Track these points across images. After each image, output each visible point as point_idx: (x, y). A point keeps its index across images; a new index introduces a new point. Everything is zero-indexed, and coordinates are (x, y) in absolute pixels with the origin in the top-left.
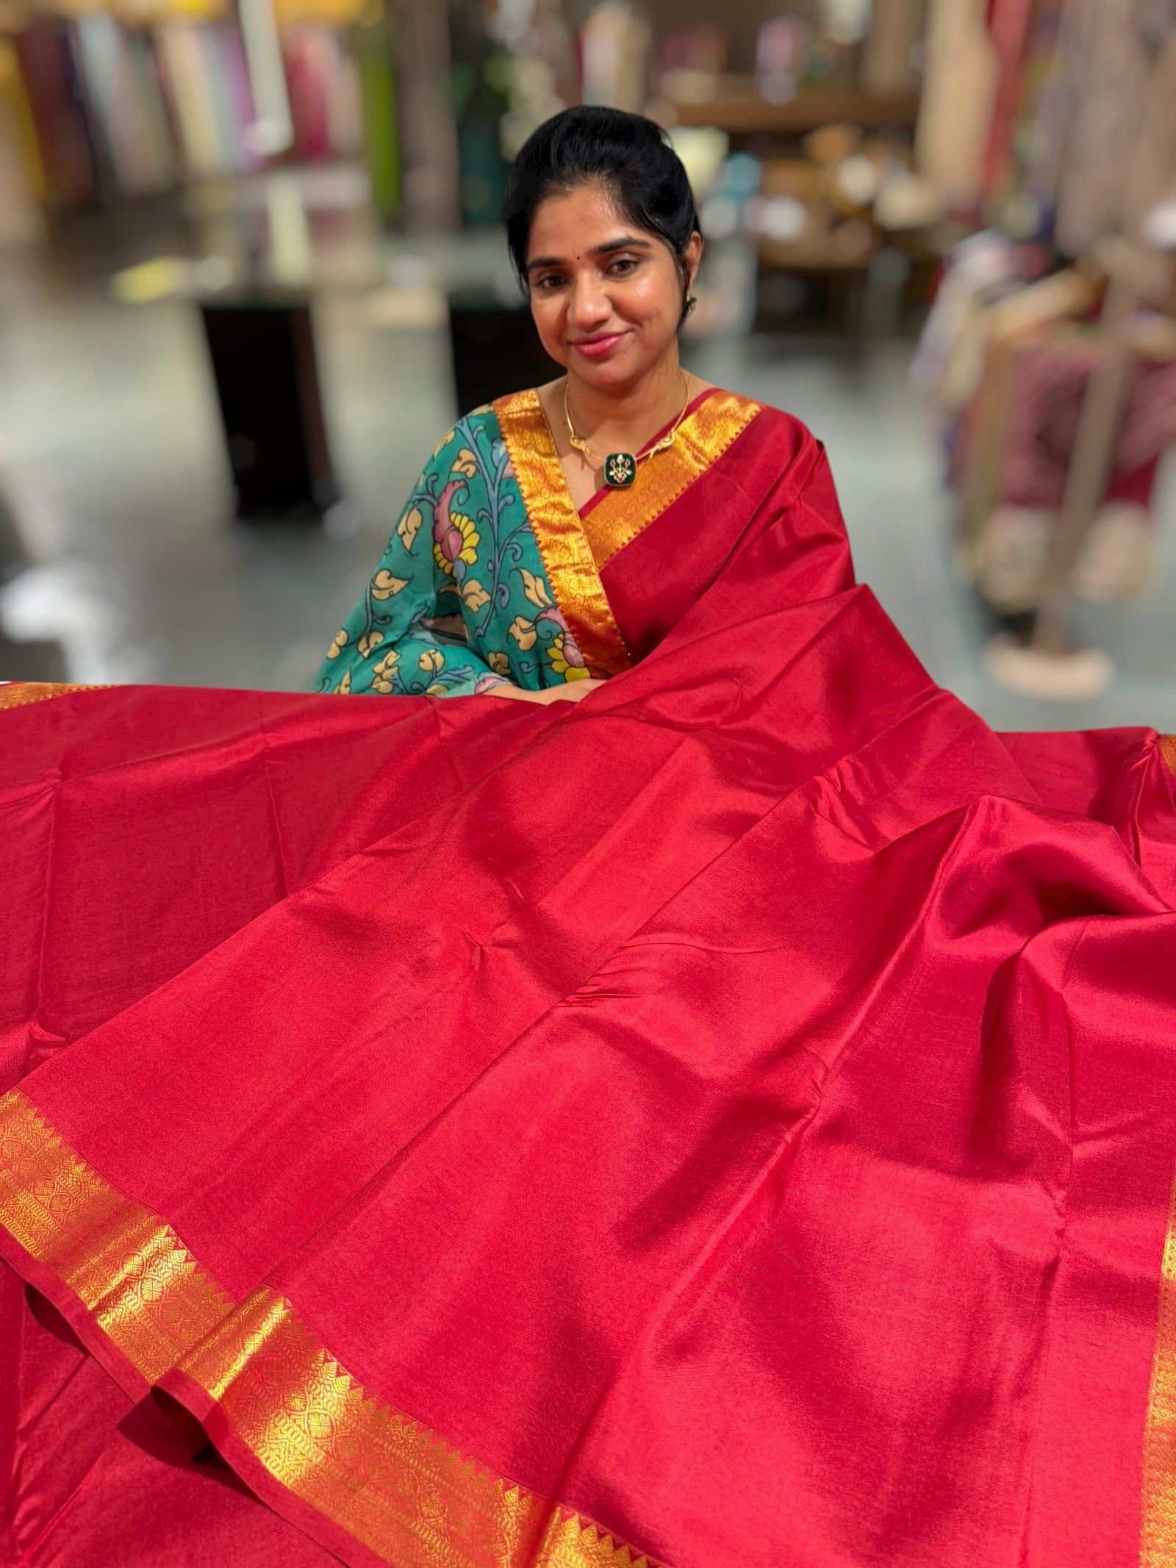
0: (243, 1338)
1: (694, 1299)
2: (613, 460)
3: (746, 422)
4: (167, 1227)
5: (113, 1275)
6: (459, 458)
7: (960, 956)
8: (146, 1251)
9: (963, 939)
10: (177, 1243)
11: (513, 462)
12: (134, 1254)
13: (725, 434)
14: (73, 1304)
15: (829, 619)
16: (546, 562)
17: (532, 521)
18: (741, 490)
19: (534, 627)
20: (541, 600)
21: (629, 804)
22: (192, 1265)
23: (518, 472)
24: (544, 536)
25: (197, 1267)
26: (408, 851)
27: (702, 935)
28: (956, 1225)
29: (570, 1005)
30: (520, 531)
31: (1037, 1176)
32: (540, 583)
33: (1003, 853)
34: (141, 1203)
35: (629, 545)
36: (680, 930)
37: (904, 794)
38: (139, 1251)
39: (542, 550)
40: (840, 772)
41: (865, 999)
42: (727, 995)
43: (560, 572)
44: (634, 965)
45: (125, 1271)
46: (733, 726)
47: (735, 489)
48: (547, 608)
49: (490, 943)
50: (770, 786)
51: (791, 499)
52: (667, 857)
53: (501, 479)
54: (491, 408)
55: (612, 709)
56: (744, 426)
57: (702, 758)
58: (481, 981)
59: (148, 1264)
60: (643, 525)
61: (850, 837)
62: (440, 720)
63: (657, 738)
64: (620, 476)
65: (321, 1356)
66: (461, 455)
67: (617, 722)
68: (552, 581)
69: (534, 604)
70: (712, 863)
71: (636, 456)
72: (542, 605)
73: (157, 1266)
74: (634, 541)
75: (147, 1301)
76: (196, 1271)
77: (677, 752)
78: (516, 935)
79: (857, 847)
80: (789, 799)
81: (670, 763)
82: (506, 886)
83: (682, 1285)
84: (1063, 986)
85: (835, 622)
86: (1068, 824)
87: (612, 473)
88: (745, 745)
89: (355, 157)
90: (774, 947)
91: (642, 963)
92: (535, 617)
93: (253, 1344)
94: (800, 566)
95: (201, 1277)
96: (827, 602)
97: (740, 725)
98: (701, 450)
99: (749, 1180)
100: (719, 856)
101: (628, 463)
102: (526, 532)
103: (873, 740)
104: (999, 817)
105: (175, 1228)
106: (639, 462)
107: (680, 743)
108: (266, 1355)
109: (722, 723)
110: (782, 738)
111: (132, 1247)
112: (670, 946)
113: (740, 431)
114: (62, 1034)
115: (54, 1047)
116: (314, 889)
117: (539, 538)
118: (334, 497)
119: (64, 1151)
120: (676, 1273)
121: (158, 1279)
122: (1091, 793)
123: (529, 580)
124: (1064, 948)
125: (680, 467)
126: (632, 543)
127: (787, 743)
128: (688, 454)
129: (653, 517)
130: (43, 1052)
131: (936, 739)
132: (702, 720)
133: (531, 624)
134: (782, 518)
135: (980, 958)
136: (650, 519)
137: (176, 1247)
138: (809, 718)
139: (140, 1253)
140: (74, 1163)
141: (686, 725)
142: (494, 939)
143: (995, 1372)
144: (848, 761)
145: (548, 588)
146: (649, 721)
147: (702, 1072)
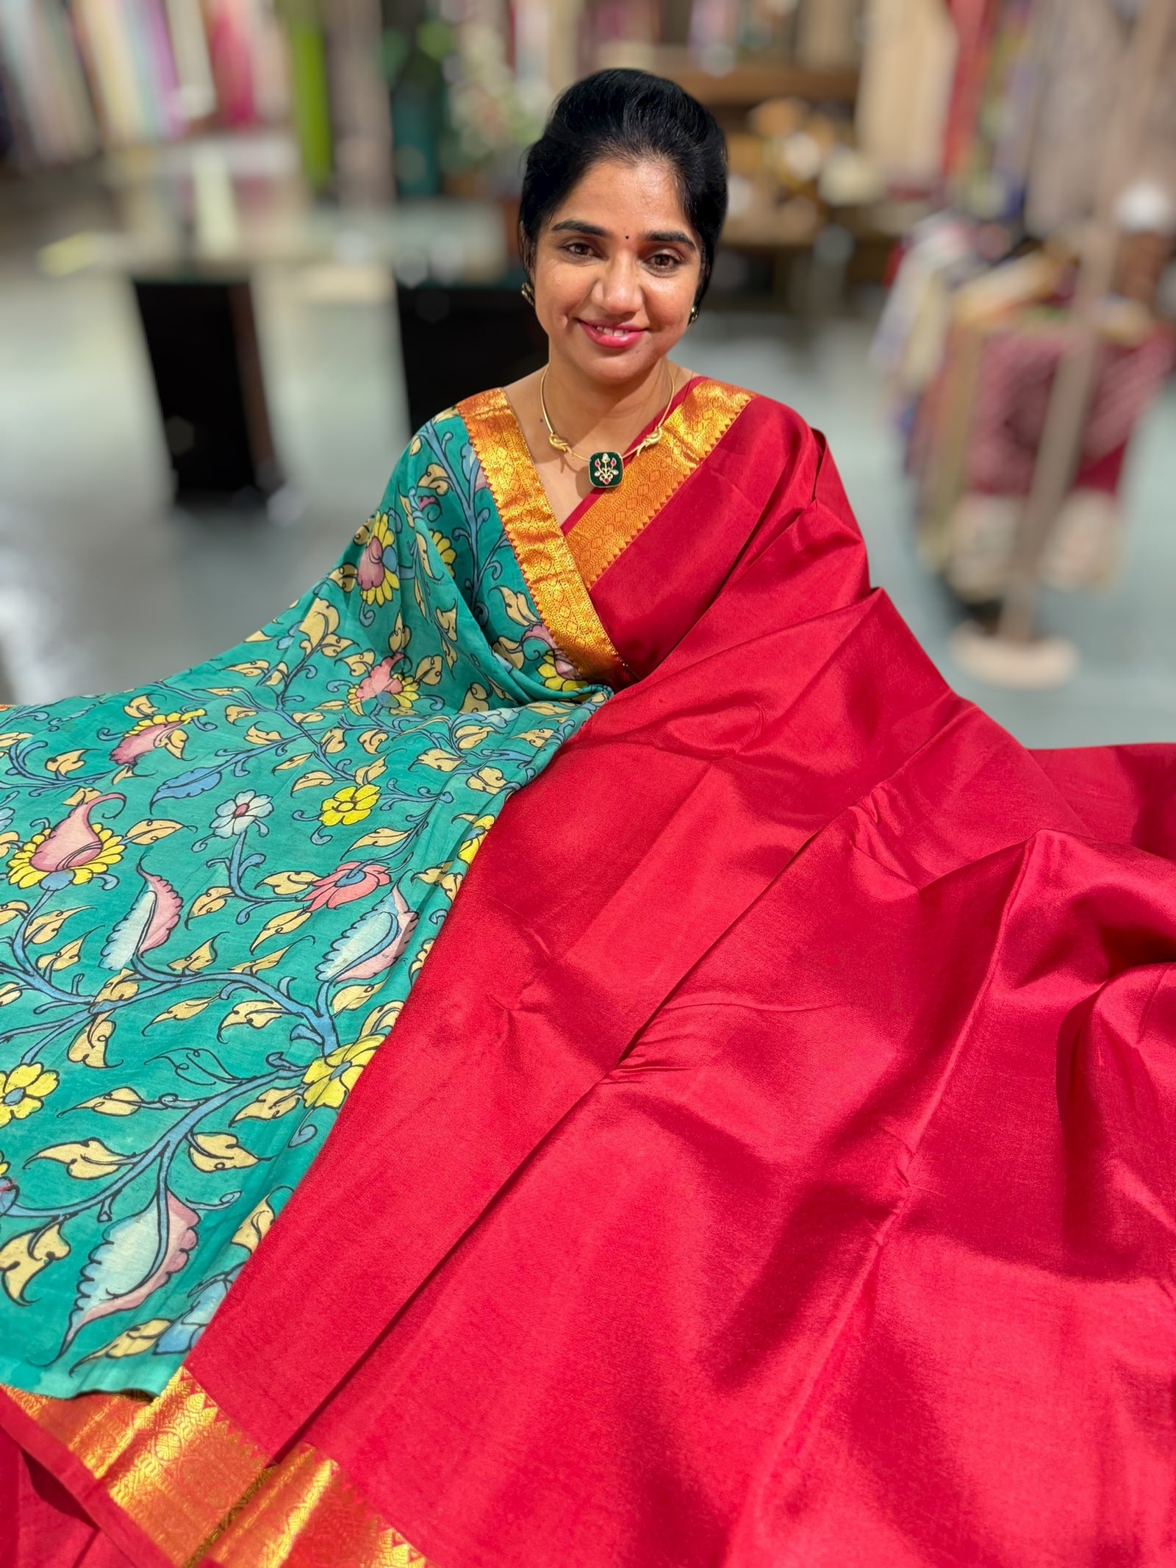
2: (598, 460)
3: (736, 413)
4: (180, 1370)
5: (122, 1432)
6: (428, 473)
7: (1023, 1008)
9: (1026, 988)
10: (193, 1385)
11: (484, 469)
13: (714, 427)
14: (78, 1474)
15: (849, 632)
16: (527, 576)
17: (509, 533)
18: (736, 490)
19: (520, 648)
20: (524, 617)
22: (213, 1411)
23: (490, 481)
24: (522, 548)
25: (218, 1414)
27: (749, 992)
29: (616, 1081)
30: (499, 547)
32: (522, 598)
33: (1068, 896)
35: (621, 557)
36: (728, 988)
37: (939, 822)
39: (521, 563)
40: (875, 801)
42: (784, 1062)
43: (542, 585)
44: (681, 1031)
45: (135, 1427)
46: (755, 752)
48: (532, 626)
49: (518, 1006)
50: (801, 817)
51: (804, 502)
53: (475, 494)
54: (456, 411)
55: (627, 734)
56: (735, 417)
57: (730, 789)
58: (514, 1052)
59: (161, 1416)
60: (634, 533)
61: (892, 873)
64: (606, 477)
65: (374, 1522)
66: (430, 469)
67: (634, 749)
68: (535, 596)
69: (518, 624)
70: (750, 908)
72: (526, 623)
73: (172, 1416)
74: (628, 551)
75: (163, 1460)
76: (217, 1419)
77: (703, 783)
78: (546, 996)
79: (900, 883)
80: (826, 833)
82: (528, 937)
84: (1139, 1042)
85: (855, 634)
86: (1135, 862)
87: (596, 474)
88: (770, 772)
89: (284, 123)
90: (827, 1003)
91: (689, 1030)
92: (520, 636)
94: (814, 573)
95: (224, 1426)
96: (847, 612)
97: (760, 751)
98: (688, 446)
99: (845, 1290)
100: (758, 899)
101: (614, 462)
102: (505, 546)
103: (906, 764)
104: (1058, 854)
105: (190, 1369)
107: (705, 772)
108: (314, 1534)
109: (742, 750)
110: (803, 762)
112: (717, 1008)
113: (730, 423)
117: (518, 550)
118: (278, 482)
120: (777, 1415)
121: (173, 1431)
123: (510, 598)
124: (1138, 999)
125: (668, 466)
127: (809, 767)
128: (676, 451)
129: (644, 524)
131: (969, 759)
132: (722, 747)
133: (517, 645)
134: (796, 521)
135: (1045, 1008)
136: (641, 526)
137: (193, 1391)
138: (831, 738)
141: (705, 751)
142: (521, 1002)
144: (882, 788)
145: (531, 604)
146: (669, 749)
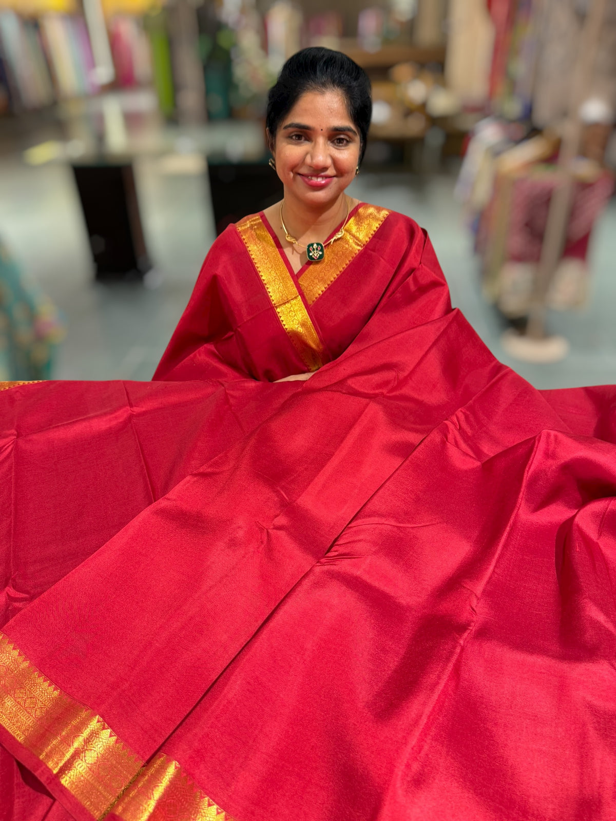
0: (153, 790)
1: (420, 749)
2: (311, 247)
3: (382, 221)
4: (97, 717)
5: (67, 750)
7: (537, 523)
8: (86, 733)
9: (538, 512)
10: (104, 725)
12: (79, 736)
13: (370, 228)
14: (45, 771)
15: (442, 330)
18: (382, 260)
21: (342, 442)
22: (114, 738)
25: (117, 740)
26: (218, 474)
27: (393, 517)
28: (562, 689)
29: (323, 565)
31: (605, 657)
33: (559, 463)
34: (80, 702)
35: (322, 295)
36: (381, 515)
37: (492, 428)
38: (82, 733)
40: (458, 418)
41: (494, 554)
44: (357, 538)
45: (74, 747)
46: (394, 393)
47: (379, 260)
49: (272, 527)
50: (418, 427)
51: (416, 265)
52: (367, 470)
55: (327, 387)
56: (381, 223)
57: (381, 413)
58: (270, 551)
59: (87, 741)
61: (467, 455)
62: (228, 396)
63: (354, 403)
64: (316, 255)
65: (198, 794)
67: (330, 394)
70: (393, 474)
71: (324, 244)
73: (93, 741)
75: (88, 764)
76: (117, 742)
77: (366, 411)
78: (286, 522)
79: (471, 460)
80: (432, 435)
81: (363, 417)
82: (277, 492)
83: (413, 741)
85: (445, 332)
86: (594, 445)
87: (311, 254)
88: (402, 404)
89: (150, 84)
90: (434, 522)
91: (361, 537)
93: (158, 793)
94: (422, 301)
95: (120, 745)
96: (440, 321)
97: (397, 393)
98: (357, 238)
99: (444, 669)
100: (397, 470)
101: (319, 248)
103: (474, 398)
104: (553, 442)
105: (102, 716)
106: (325, 246)
107: (367, 405)
108: (167, 800)
109: (388, 392)
110: (420, 398)
111: (78, 730)
112: (376, 526)
113: (379, 226)
114: (27, 592)
115: (23, 601)
116: (166, 498)
118: (149, 267)
119: (31, 670)
121: (94, 749)
122: (594, 422)
124: (597, 516)
125: (347, 249)
126: (324, 293)
127: (423, 401)
128: (351, 241)
129: (334, 278)
130: (17, 604)
131: (507, 395)
132: (377, 391)
134: (412, 275)
135: (549, 523)
137: (104, 728)
138: (434, 386)
139: (82, 735)
140: (37, 676)
141: (368, 394)
142: (274, 525)
143: (600, 783)
144: (461, 411)
146: (349, 393)
147: (403, 602)
